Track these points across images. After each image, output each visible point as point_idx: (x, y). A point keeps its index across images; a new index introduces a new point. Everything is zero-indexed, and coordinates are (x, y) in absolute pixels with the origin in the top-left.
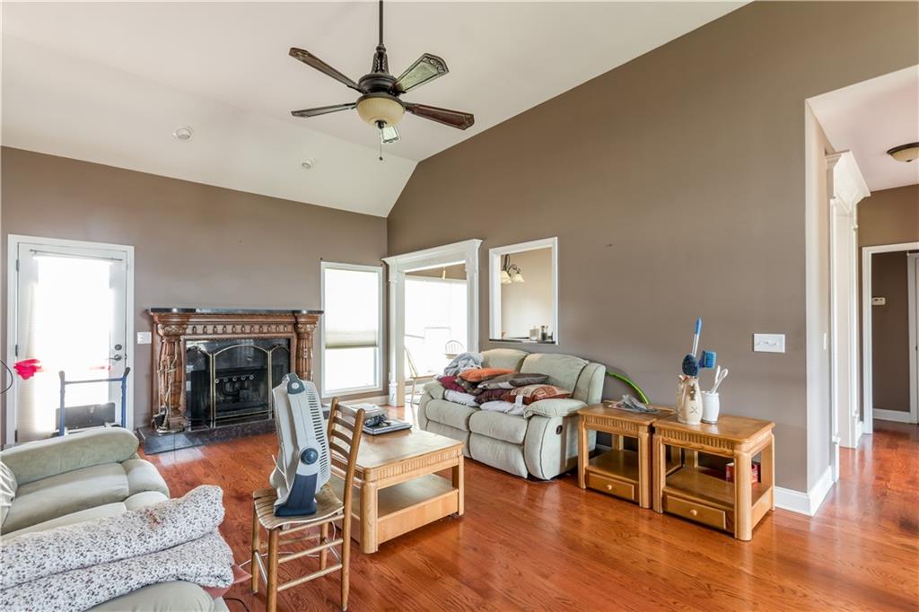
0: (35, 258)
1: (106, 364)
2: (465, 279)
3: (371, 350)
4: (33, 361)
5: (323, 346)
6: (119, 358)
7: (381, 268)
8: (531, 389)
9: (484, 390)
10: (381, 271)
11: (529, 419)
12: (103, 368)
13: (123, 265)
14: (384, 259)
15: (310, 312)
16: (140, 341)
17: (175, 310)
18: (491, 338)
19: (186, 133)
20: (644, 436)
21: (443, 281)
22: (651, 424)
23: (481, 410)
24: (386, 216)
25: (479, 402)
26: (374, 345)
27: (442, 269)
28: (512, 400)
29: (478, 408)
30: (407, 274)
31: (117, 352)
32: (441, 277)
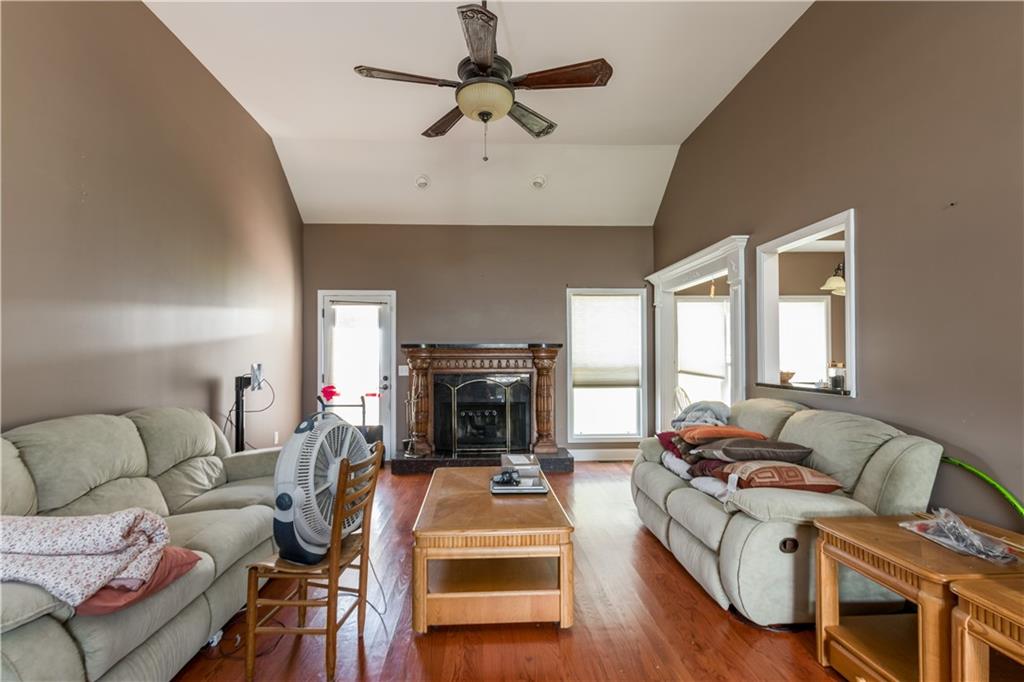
0: (333, 307)
1: (377, 392)
2: (728, 294)
3: (633, 391)
4: (333, 387)
5: (570, 384)
6: (385, 388)
7: (645, 290)
8: (754, 466)
9: (700, 458)
10: (645, 295)
11: (733, 514)
12: (374, 395)
13: (388, 307)
14: (646, 279)
15: (548, 346)
16: (400, 374)
17: (423, 346)
18: (759, 381)
19: (422, 181)
20: (931, 604)
21: (712, 300)
22: (949, 582)
23: (690, 486)
24: (652, 224)
25: (693, 473)
26: (636, 385)
27: (709, 284)
28: (724, 478)
29: (687, 483)
30: (676, 294)
31: (385, 382)
32: (709, 294)
